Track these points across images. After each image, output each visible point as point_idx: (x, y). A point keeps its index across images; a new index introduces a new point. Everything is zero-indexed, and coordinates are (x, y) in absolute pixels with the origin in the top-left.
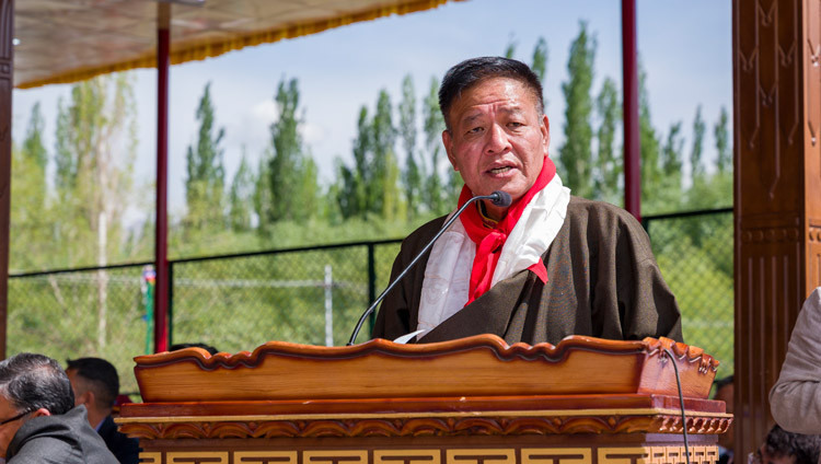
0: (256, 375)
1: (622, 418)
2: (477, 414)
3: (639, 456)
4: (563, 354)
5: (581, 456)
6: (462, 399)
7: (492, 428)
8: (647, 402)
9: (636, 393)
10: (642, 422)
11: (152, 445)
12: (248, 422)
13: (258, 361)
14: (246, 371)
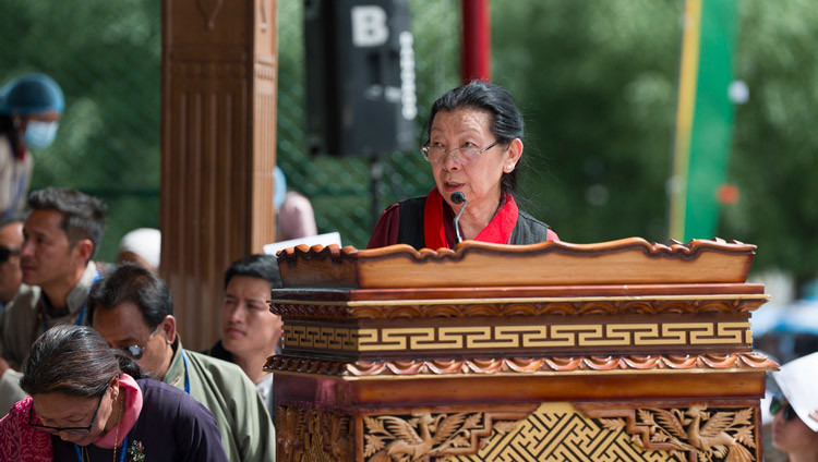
0: (458, 267)
1: (742, 301)
2: (638, 298)
3: (746, 329)
4: (698, 251)
5: (706, 329)
6: (625, 287)
7: (647, 309)
8: (760, 290)
9: (744, 282)
10: (755, 304)
11: (369, 323)
12: (458, 305)
13: (461, 257)
14: (450, 264)
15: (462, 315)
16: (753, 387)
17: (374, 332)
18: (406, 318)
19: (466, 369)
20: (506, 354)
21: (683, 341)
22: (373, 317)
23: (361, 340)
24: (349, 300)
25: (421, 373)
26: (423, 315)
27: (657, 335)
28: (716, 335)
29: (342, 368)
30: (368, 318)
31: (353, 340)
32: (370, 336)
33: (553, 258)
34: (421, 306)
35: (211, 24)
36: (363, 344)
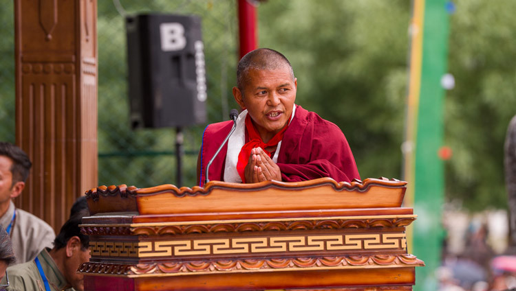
0: (206, 199)
1: (398, 219)
3: (402, 238)
4: (367, 187)
5: (375, 239)
6: (320, 211)
7: (335, 225)
8: (411, 212)
9: (400, 206)
10: (407, 221)
11: (145, 238)
12: (206, 225)
13: (209, 192)
14: (201, 197)
15: (209, 231)
16: (406, 277)
17: (149, 244)
18: (171, 234)
19: (212, 268)
20: (239, 257)
21: (359, 247)
22: (148, 234)
23: (140, 250)
24: (132, 223)
25: (182, 271)
26: (183, 232)
27: (341, 243)
28: (381, 243)
29: (127, 269)
30: (145, 235)
31: (135, 250)
32: (147, 247)
33: (271, 192)
34: (181, 226)
35: (50, 36)
36: (141, 252)
